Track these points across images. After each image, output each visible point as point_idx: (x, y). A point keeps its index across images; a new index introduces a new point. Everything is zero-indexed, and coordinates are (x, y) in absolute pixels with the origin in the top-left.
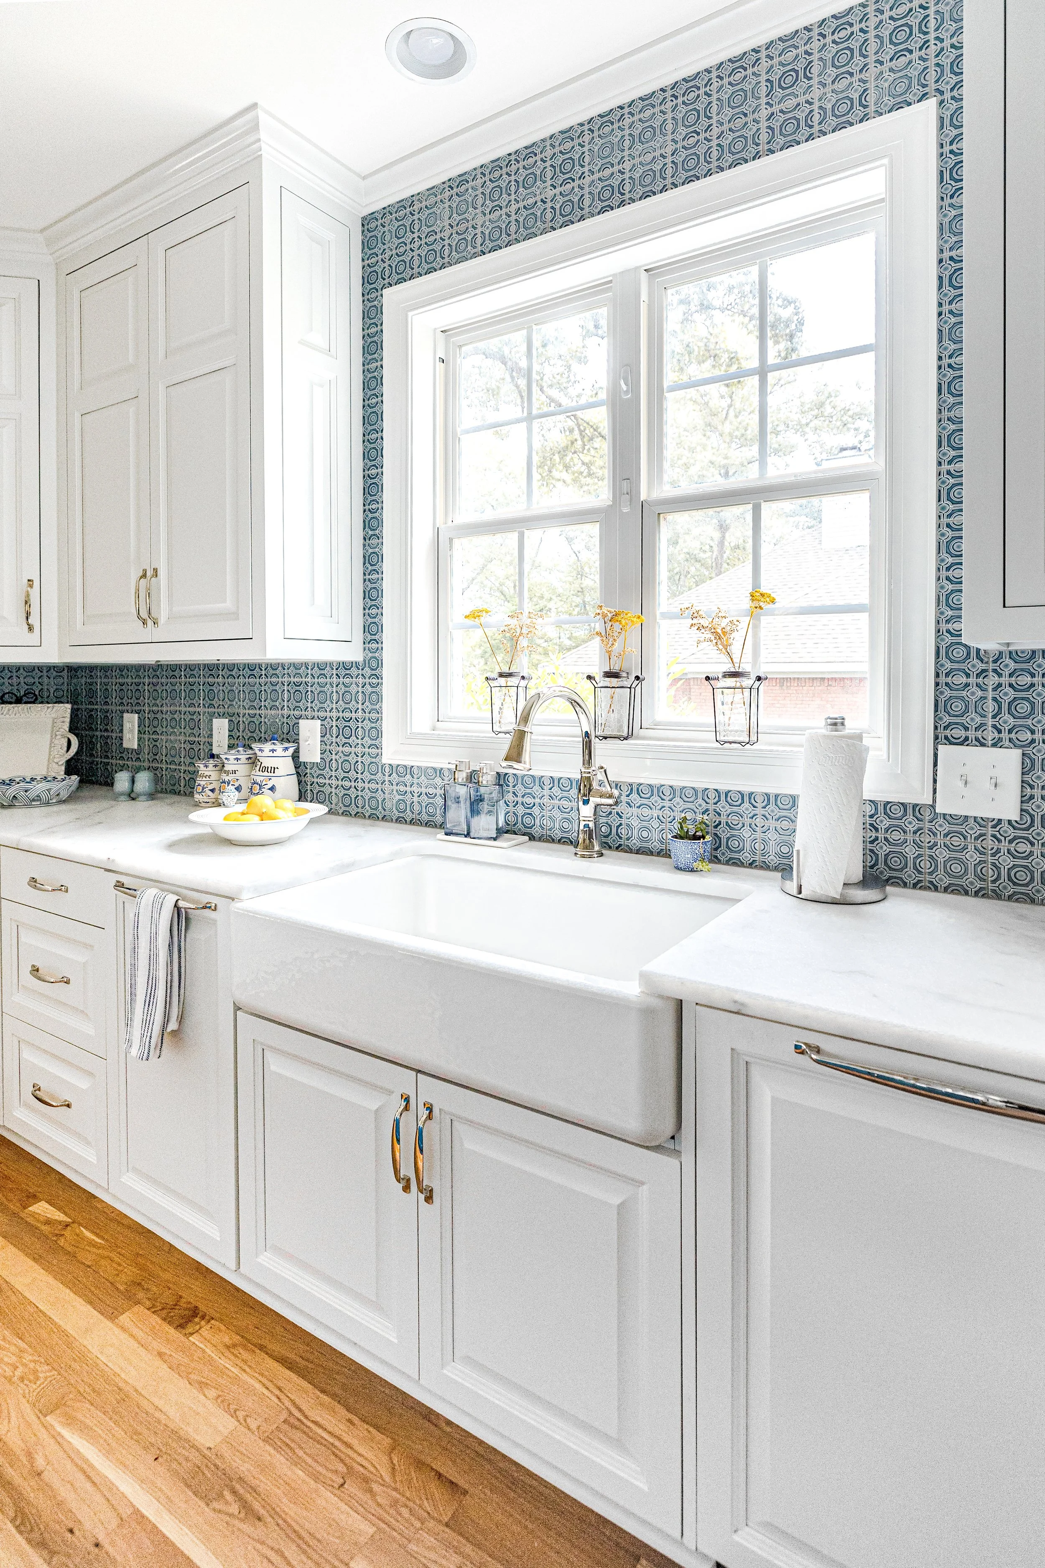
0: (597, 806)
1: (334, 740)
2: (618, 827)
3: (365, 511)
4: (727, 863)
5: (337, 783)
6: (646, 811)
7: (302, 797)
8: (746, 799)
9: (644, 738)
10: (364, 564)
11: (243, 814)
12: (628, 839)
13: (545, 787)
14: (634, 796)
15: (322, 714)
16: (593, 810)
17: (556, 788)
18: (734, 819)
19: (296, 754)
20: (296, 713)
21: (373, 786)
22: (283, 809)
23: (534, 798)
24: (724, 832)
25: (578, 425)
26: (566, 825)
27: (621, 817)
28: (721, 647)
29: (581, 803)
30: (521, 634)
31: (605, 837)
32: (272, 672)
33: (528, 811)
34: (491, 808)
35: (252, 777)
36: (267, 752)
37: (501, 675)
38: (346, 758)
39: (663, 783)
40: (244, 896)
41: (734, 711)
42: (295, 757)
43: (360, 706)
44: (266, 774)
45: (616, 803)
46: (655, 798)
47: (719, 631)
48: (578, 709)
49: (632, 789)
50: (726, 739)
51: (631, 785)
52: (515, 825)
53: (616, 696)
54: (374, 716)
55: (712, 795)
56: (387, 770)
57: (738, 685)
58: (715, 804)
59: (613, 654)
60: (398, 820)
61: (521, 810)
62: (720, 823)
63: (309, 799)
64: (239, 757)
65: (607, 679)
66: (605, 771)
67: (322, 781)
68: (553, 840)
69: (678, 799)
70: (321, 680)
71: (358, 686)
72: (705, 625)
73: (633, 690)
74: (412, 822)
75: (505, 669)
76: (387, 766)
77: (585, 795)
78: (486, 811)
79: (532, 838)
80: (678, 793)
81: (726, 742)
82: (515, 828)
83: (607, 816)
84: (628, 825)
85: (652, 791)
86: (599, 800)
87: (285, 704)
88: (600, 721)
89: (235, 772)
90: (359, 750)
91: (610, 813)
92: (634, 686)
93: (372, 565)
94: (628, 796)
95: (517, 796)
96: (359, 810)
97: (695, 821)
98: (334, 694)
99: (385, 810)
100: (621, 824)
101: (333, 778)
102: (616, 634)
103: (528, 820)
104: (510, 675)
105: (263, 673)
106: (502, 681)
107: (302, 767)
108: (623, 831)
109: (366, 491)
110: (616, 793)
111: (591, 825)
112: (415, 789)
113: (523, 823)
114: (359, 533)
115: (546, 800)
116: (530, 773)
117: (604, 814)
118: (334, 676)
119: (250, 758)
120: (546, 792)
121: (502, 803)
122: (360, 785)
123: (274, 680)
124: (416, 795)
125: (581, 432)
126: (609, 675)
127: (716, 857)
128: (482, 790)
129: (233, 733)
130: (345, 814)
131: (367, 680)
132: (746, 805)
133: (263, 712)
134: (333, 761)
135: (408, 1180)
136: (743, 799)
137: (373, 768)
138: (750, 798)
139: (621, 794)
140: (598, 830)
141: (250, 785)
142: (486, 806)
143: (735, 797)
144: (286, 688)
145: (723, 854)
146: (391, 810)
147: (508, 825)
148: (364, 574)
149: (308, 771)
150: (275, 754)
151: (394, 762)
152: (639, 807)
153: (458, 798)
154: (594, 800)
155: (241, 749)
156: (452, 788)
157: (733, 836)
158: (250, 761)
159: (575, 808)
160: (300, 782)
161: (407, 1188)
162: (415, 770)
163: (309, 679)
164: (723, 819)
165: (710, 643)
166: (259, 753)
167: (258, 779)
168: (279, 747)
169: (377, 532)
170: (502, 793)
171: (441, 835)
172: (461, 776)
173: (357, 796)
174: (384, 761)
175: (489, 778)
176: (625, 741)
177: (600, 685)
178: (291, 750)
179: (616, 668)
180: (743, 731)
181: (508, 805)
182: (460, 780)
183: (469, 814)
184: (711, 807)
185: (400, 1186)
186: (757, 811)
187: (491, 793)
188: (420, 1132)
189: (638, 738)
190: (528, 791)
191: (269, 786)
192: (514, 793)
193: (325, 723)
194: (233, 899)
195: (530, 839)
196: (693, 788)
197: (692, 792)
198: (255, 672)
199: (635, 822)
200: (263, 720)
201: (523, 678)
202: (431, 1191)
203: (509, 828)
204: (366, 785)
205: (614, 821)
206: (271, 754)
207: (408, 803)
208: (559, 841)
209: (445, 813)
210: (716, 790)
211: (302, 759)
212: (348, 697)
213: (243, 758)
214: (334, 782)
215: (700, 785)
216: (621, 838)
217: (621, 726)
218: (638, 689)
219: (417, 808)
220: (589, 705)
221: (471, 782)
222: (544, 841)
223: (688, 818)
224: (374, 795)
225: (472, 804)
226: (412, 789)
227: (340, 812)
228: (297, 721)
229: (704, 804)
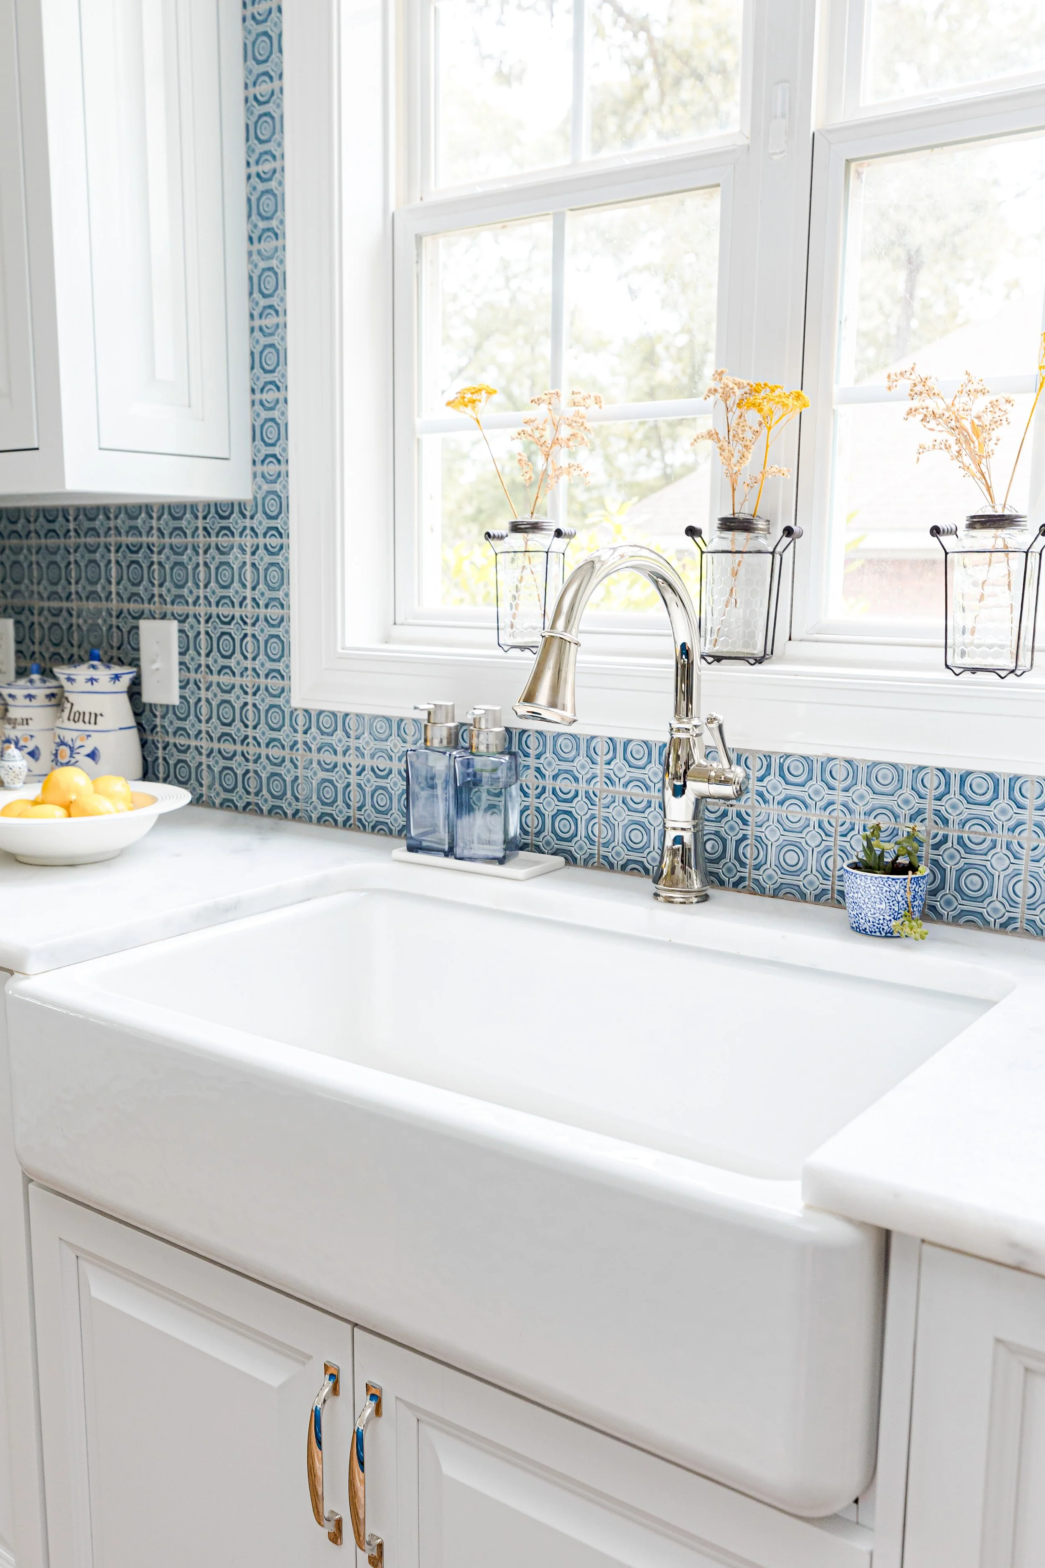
0: (700, 800)
1: (203, 660)
2: (739, 843)
3: (249, 177)
4: (955, 921)
5: (211, 745)
6: (795, 812)
7: (148, 774)
8: (1004, 789)
9: (795, 660)
10: (251, 294)
11: (35, 803)
12: (757, 868)
13: (598, 759)
14: (774, 779)
15: (178, 609)
16: (692, 807)
17: (619, 761)
18: (974, 833)
19: (135, 689)
20: (133, 606)
21: (275, 752)
22: (109, 796)
23: (576, 780)
24: (952, 857)
25: (654, 54)
26: (636, 836)
27: (745, 822)
28: (967, 460)
29: (669, 792)
30: (556, 441)
31: (711, 861)
32: (87, 524)
33: (564, 806)
34: (494, 800)
35: (58, 731)
36: (81, 684)
37: (516, 528)
38: (226, 697)
39: (832, 754)
40: (32, 967)
41: (987, 601)
42: (134, 692)
43: (248, 593)
44: (80, 725)
45: (740, 793)
46: (816, 784)
47: (966, 424)
48: (669, 595)
49: (769, 766)
50: (968, 662)
51: (768, 757)
52: (538, 834)
53: (742, 571)
54: (274, 612)
55: (932, 781)
56: (301, 720)
57: (1000, 545)
58: (939, 799)
59: (740, 480)
60: (322, 820)
61: (550, 806)
62: (945, 838)
63: (161, 775)
64: (32, 692)
65: (729, 534)
66: (720, 727)
67: (182, 741)
68: (611, 866)
69: (861, 788)
70: (176, 541)
71: (244, 551)
72: (938, 412)
73: (778, 557)
74: (346, 824)
75: (525, 517)
76: (300, 713)
77: (676, 777)
78: (484, 804)
79: (571, 860)
80: (862, 776)
81: (966, 669)
82: (540, 842)
83: (719, 820)
84: (758, 839)
85: (811, 771)
86: (704, 788)
87: (113, 588)
88: (708, 625)
89: (26, 721)
90: (248, 680)
91: (725, 814)
92: (779, 549)
93: (265, 296)
94: (761, 779)
95: (543, 776)
96: (252, 798)
97: (894, 833)
98: (201, 568)
99: (297, 799)
100: (745, 837)
101: (204, 735)
102: (749, 435)
103: (564, 826)
104: (535, 527)
105: (72, 526)
106: (517, 541)
107: (147, 712)
108: (749, 852)
109: (252, 133)
110: (738, 772)
111: (688, 838)
112: (352, 759)
113: (554, 831)
114: (238, 227)
115: (598, 785)
116: (573, 729)
117: (712, 816)
118: (201, 531)
119: (53, 695)
120: (600, 769)
121: (514, 790)
122: (252, 750)
123: (91, 540)
124: (354, 770)
125: (659, 66)
126: (729, 524)
127: (933, 908)
128: (478, 763)
129: (23, 648)
130: (227, 805)
131: (261, 541)
132: (1003, 802)
133: (74, 605)
134: (203, 703)
135: (339, 1523)
136: (996, 790)
137: (275, 718)
138: (1011, 789)
139: (747, 777)
140: (700, 847)
141: (53, 747)
142: (484, 796)
143: (979, 786)
144: (112, 557)
145: (948, 903)
146: (307, 800)
147: (526, 833)
148: (252, 316)
149: (158, 721)
150: (96, 687)
151: (314, 706)
152: (781, 803)
153: (433, 778)
154: (694, 788)
155: (36, 677)
156: (422, 759)
157: (971, 866)
158: (54, 701)
159: (655, 803)
160: (143, 743)
161: (336, 1537)
162: (352, 722)
163: (154, 539)
164: (953, 833)
165: (944, 454)
166: (67, 685)
167: (68, 736)
168: (103, 674)
169: (274, 223)
170: (515, 770)
171: (401, 852)
172: (439, 734)
173: (247, 771)
174: (294, 704)
175: (492, 740)
176: (758, 667)
177: (711, 548)
178: (125, 681)
179: (744, 512)
180: (1002, 647)
181: (526, 795)
182: (436, 743)
183: (452, 811)
184: (929, 805)
185: (323, 1533)
186: (1025, 815)
187: (494, 770)
188: (359, 1439)
189: (783, 660)
190: (565, 766)
191: (88, 750)
192: (538, 770)
193: (186, 626)
194: (12, 973)
195: (567, 862)
196: (894, 766)
197: (890, 773)
198: (56, 526)
199: (773, 835)
200: (74, 620)
201: (559, 533)
202: (380, 1546)
203: (529, 839)
204: (263, 751)
205: (731, 830)
206: (88, 687)
207: (340, 786)
208: (623, 867)
209: (407, 807)
210: (942, 771)
211: (148, 697)
212: (226, 574)
213: (40, 693)
214: (205, 744)
215: (909, 758)
216: (743, 865)
217: (752, 636)
218: (788, 555)
219: (355, 797)
220: (689, 585)
221: (456, 747)
222: (593, 867)
223: (883, 827)
224: (277, 770)
225: (458, 791)
226: (347, 760)
227: (217, 801)
228: (133, 622)
229: (915, 800)
